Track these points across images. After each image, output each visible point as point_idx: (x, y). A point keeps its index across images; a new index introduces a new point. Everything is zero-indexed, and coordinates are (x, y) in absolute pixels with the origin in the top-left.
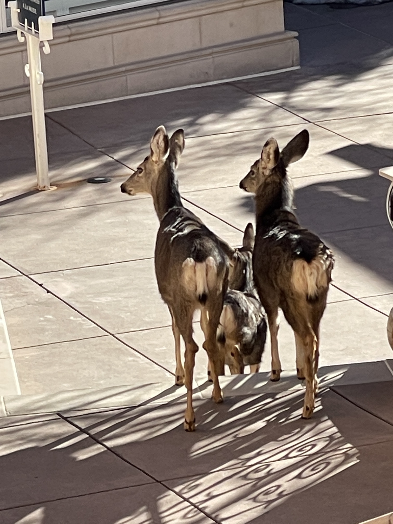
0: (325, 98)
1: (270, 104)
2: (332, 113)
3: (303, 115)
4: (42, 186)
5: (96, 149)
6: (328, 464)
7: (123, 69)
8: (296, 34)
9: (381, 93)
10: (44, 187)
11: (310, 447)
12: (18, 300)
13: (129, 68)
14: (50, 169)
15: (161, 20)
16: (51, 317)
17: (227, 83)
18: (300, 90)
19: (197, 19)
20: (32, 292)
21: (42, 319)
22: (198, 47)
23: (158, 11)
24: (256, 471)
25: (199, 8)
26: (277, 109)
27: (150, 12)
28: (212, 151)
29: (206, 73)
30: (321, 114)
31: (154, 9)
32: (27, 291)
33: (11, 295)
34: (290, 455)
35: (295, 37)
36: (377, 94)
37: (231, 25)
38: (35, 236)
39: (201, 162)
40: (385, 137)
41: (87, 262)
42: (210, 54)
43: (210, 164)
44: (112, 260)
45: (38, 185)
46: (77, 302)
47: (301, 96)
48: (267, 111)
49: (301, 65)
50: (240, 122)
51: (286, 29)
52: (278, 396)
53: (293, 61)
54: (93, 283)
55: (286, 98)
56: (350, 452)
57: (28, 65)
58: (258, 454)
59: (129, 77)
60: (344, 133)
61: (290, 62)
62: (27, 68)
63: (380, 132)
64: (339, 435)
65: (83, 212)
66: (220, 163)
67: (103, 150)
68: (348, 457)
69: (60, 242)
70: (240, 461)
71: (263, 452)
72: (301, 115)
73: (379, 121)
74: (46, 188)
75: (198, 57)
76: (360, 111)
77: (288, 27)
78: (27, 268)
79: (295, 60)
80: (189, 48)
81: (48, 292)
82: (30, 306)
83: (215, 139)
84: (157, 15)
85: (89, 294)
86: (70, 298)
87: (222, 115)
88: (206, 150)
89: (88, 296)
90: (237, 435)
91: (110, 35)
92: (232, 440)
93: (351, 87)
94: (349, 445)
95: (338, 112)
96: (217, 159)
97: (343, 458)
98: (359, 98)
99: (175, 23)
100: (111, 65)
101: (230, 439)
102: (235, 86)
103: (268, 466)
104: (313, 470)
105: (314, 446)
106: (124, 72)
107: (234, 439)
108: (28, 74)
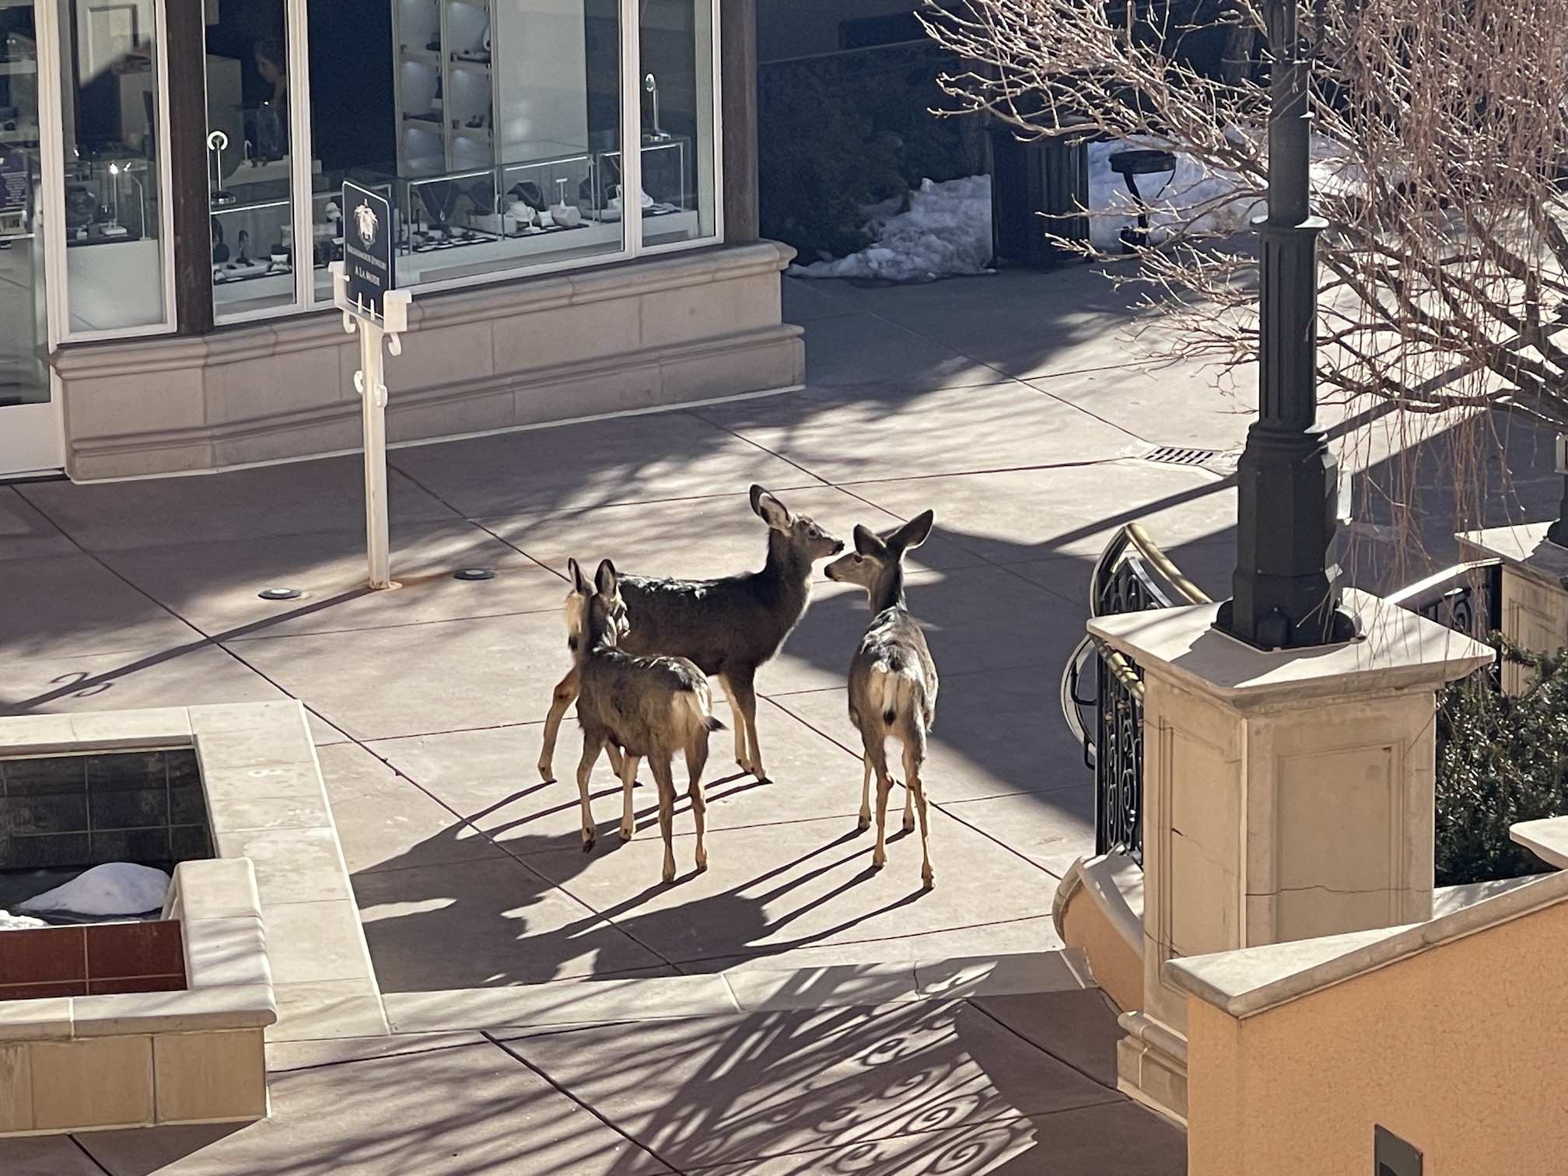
0: (852, 441)
1: (758, 449)
2: (867, 469)
3: (817, 470)
4: (375, 579)
5: (465, 518)
6: (982, 1147)
7: (509, 380)
8: (800, 330)
9: (947, 437)
10: (381, 584)
11: (943, 1114)
12: (345, 786)
13: (517, 378)
14: (391, 550)
15: (575, 299)
16: (405, 819)
17: (683, 411)
18: (806, 425)
19: (636, 300)
20: (370, 773)
21: (389, 822)
22: (636, 346)
23: (572, 283)
24: (853, 1156)
25: (641, 280)
26: (771, 458)
27: (559, 285)
28: (666, 529)
29: (648, 392)
30: (847, 470)
31: (564, 279)
32: (361, 770)
33: (334, 777)
34: (913, 1127)
35: (799, 336)
36: (940, 437)
37: (693, 311)
38: (369, 671)
39: (647, 547)
40: (961, 515)
41: (464, 721)
42: (656, 360)
43: (661, 551)
44: (506, 719)
45: (369, 579)
46: (449, 793)
47: (810, 436)
48: (754, 459)
49: (806, 383)
50: (709, 478)
51: (784, 321)
52: (876, 1012)
53: (794, 377)
54: (475, 760)
55: (788, 439)
56: (1020, 1125)
57: (360, 373)
58: (853, 1123)
59: (518, 395)
60: (888, 506)
61: (789, 378)
62: (358, 377)
63: (952, 506)
64: (993, 1091)
65: (450, 631)
66: (681, 549)
67: (477, 520)
68: (1015, 1134)
69: (413, 684)
70: (821, 1135)
71: (860, 1119)
72: (814, 471)
73: (947, 486)
74: (382, 586)
75: (638, 364)
76: (914, 466)
77: (787, 319)
78: (359, 729)
79: (797, 373)
80: (622, 348)
81: (398, 773)
82: (368, 797)
83: (670, 508)
84: (569, 290)
85: (470, 780)
86: (437, 785)
87: (679, 464)
88: (654, 526)
89: (469, 783)
90: (810, 1084)
91: (489, 323)
92: (801, 1093)
93: (894, 423)
94: (1014, 1112)
95: (876, 467)
96: (674, 543)
97: (1007, 1137)
98: (909, 444)
99: (598, 305)
100: (489, 372)
101: (797, 1092)
102: (697, 416)
103: (874, 1146)
104: (955, 1157)
105: (952, 1111)
106: (511, 385)
107: (806, 1092)
108: (360, 389)
